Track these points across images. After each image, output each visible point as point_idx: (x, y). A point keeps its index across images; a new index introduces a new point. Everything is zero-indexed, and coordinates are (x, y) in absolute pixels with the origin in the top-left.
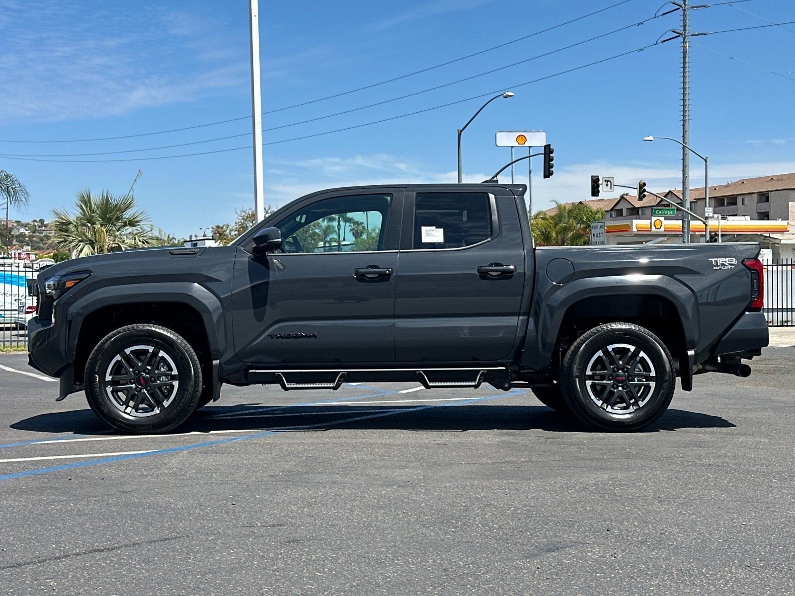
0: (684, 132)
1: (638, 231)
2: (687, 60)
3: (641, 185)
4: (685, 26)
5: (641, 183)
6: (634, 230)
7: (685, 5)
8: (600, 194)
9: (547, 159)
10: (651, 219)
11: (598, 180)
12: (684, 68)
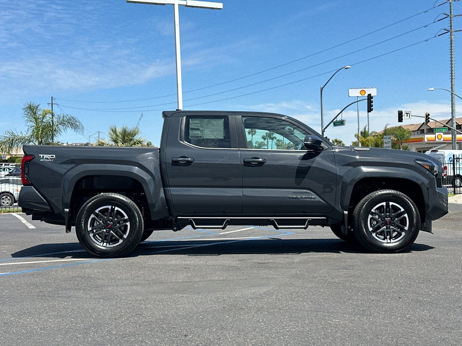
0: (452, 85)
1: (428, 141)
2: (453, 45)
3: (427, 115)
4: (451, 26)
5: (427, 114)
6: (426, 140)
7: (451, 15)
8: (403, 121)
9: (369, 102)
10: (435, 134)
11: (402, 113)
12: (451, 49)
